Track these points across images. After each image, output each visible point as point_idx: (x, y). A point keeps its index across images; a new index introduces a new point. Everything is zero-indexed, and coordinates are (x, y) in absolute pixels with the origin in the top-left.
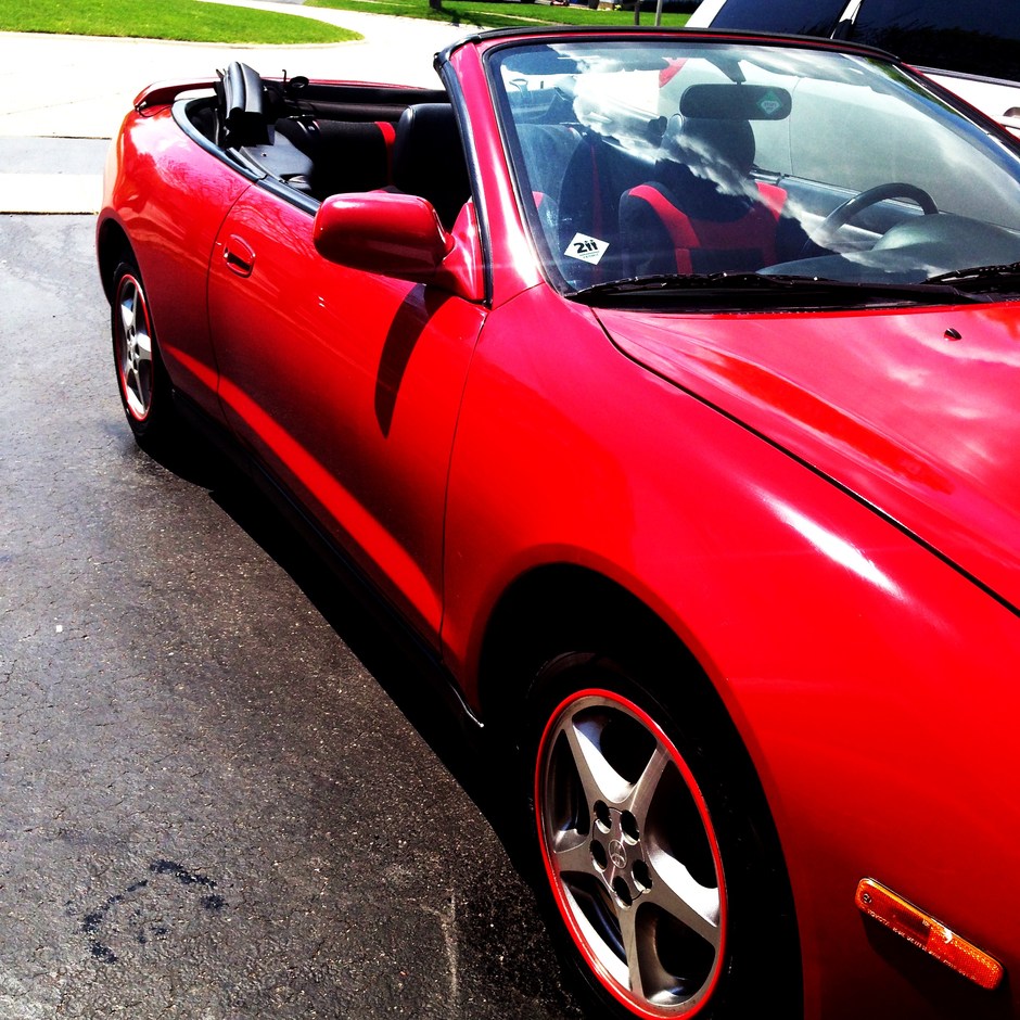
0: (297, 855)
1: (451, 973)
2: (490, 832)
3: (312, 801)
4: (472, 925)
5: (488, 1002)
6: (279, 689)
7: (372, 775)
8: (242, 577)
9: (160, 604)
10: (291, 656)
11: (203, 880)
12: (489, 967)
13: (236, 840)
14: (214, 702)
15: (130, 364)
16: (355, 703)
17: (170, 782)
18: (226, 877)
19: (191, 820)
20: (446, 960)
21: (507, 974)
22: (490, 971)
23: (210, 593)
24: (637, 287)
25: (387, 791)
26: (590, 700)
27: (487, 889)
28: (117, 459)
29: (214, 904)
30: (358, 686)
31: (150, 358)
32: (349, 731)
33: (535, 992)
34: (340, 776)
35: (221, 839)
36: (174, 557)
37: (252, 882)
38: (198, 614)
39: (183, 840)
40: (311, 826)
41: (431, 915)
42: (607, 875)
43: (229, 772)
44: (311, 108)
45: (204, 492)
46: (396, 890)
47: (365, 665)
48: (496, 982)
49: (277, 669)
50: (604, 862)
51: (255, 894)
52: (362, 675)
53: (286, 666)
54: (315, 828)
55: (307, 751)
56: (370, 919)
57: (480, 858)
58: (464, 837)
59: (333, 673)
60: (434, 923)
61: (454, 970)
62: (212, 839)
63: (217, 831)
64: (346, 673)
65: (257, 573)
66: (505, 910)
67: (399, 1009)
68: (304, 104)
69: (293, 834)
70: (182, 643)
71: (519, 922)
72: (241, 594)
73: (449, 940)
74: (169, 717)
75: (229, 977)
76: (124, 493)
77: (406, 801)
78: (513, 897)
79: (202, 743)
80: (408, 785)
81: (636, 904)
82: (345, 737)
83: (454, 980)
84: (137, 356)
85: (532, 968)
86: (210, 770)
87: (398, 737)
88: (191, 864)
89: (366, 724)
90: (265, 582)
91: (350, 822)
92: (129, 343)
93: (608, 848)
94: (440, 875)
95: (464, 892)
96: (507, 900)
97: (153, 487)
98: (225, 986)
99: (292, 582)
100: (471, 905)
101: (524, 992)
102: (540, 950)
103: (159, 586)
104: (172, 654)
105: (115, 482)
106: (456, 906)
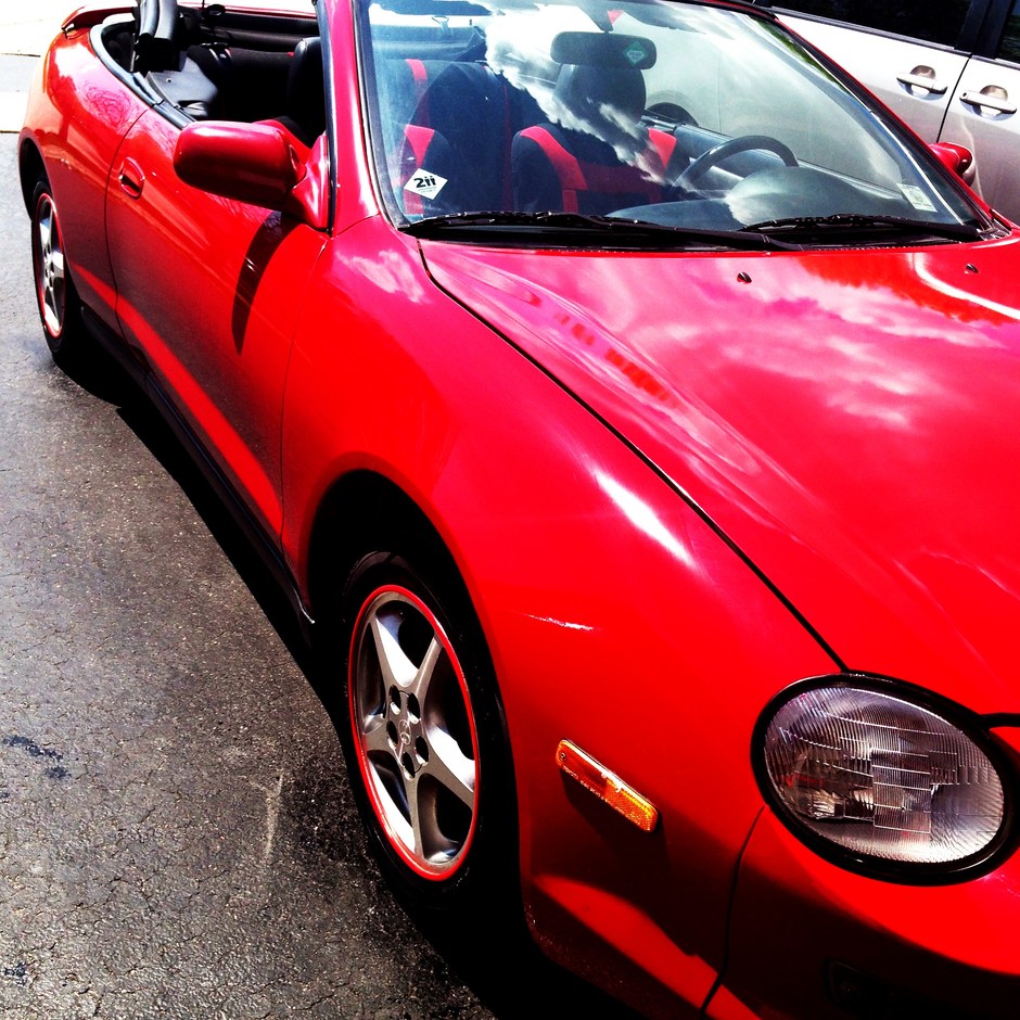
0: (143, 736)
1: (267, 840)
2: (328, 722)
3: (166, 690)
4: (294, 800)
5: (296, 864)
6: (152, 590)
7: (227, 669)
8: (135, 488)
9: (51, 511)
10: (170, 562)
11: (51, 754)
12: (303, 836)
13: (88, 720)
14: (88, 600)
15: (46, 281)
16: (223, 606)
17: (34, 668)
18: (73, 752)
19: (48, 702)
20: (265, 828)
21: (319, 841)
22: (303, 838)
23: (101, 501)
24: (467, 222)
25: (238, 685)
26: (390, 595)
27: (315, 770)
28: (31, 373)
29: (59, 773)
30: (230, 590)
31: (62, 276)
32: (211, 630)
33: (342, 856)
34: (196, 670)
35: (73, 720)
36: (72, 467)
37: (97, 756)
38: (86, 521)
39: (38, 719)
40: (160, 711)
41: (258, 790)
42: (397, 751)
43: (91, 662)
44: (227, 36)
45: (112, 408)
46: (230, 769)
47: (239, 572)
48: (307, 848)
49: (154, 573)
50: (396, 740)
51: (98, 768)
52: (234, 581)
53: (164, 571)
54: (165, 713)
55: (170, 645)
56: (201, 792)
57: (314, 744)
58: (303, 726)
59: (208, 578)
60: (261, 797)
61: (270, 837)
62: (65, 719)
63: (71, 713)
64: (219, 578)
65: (151, 485)
66: (327, 789)
67: (213, 867)
68: (221, 31)
69: (142, 718)
70: (66, 546)
71: (338, 799)
72: (132, 503)
73: (271, 812)
74: (43, 612)
75: (61, 835)
76: (33, 406)
77: (254, 692)
78: (337, 777)
79: (70, 636)
80: (259, 679)
81: (418, 775)
82: (207, 635)
83: (269, 845)
84: (52, 274)
85: (343, 838)
86: (74, 660)
87: (258, 637)
88: (41, 740)
89: (229, 625)
90: (157, 494)
91: (198, 709)
92: (45, 261)
93: (398, 728)
94: (273, 757)
95: (293, 772)
96: (332, 781)
97: (63, 402)
98: (55, 844)
99: (183, 495)
100: (297, 784)
101: (331, 856)
102: (353, 823)
103: (52, 493)
104: (55, 555)
105: (24, 395)
106: (284, 783)
